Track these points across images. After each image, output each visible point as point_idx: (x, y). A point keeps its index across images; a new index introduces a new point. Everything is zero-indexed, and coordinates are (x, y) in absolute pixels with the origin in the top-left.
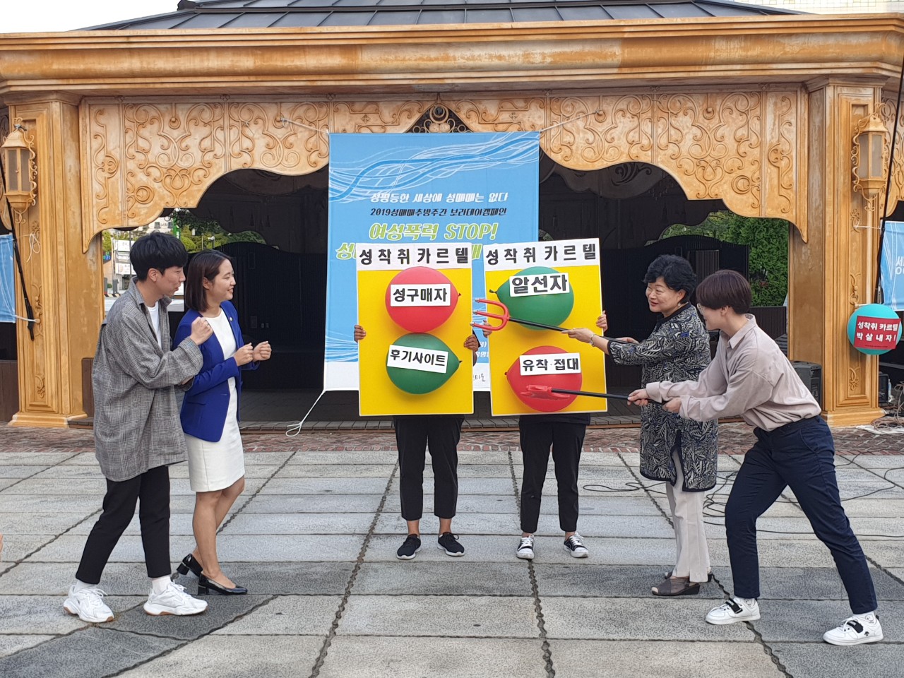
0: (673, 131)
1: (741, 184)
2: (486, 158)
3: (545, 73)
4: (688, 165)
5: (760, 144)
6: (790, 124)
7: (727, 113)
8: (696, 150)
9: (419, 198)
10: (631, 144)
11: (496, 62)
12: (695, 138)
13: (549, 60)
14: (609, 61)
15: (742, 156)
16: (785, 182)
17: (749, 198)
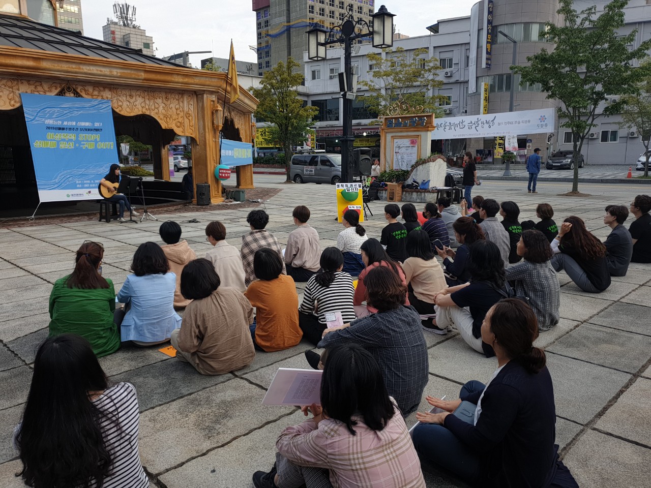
0: (156, 104)
1: (178, 124)
2: (91, 109)
3: (117, 79)
4: (162, 117)
5: (183, 111)
6: (191, 105)
7: (172, 99)
8: (163, 111)
9: (65, 123)
10: (143, 107)
11: (99, 72)
12: (163, 107)
13: (119, 74)
14: (140, 77)
15: (178, 114)
16: (191, 124)
17: (181, 129)
